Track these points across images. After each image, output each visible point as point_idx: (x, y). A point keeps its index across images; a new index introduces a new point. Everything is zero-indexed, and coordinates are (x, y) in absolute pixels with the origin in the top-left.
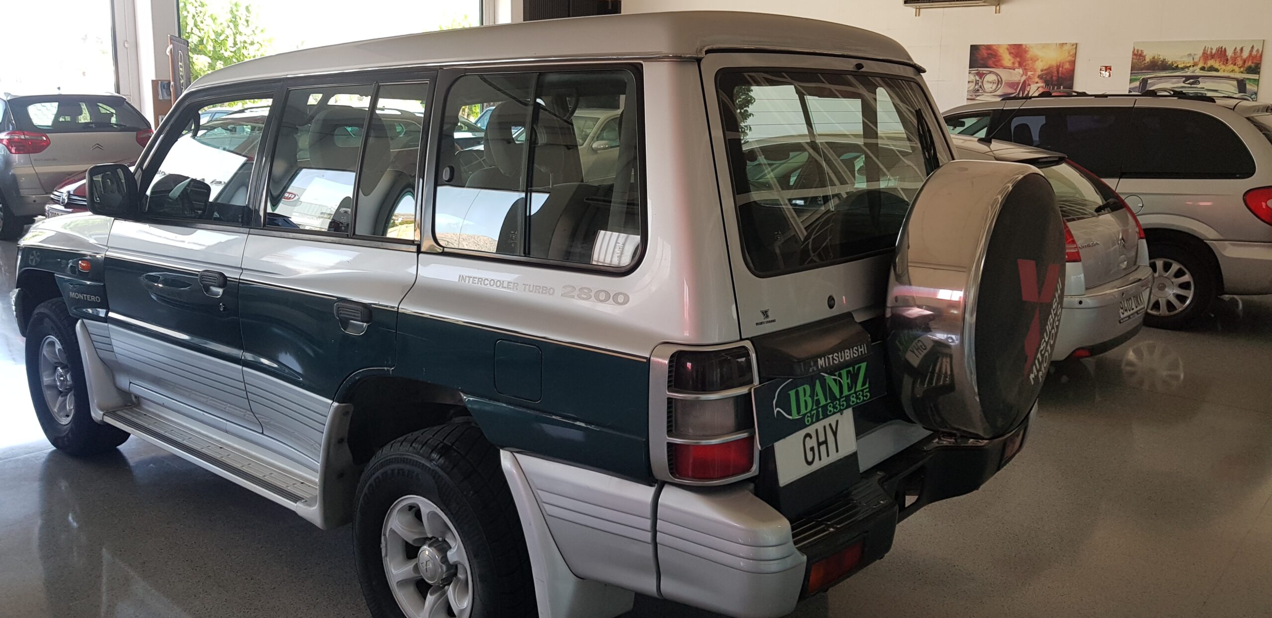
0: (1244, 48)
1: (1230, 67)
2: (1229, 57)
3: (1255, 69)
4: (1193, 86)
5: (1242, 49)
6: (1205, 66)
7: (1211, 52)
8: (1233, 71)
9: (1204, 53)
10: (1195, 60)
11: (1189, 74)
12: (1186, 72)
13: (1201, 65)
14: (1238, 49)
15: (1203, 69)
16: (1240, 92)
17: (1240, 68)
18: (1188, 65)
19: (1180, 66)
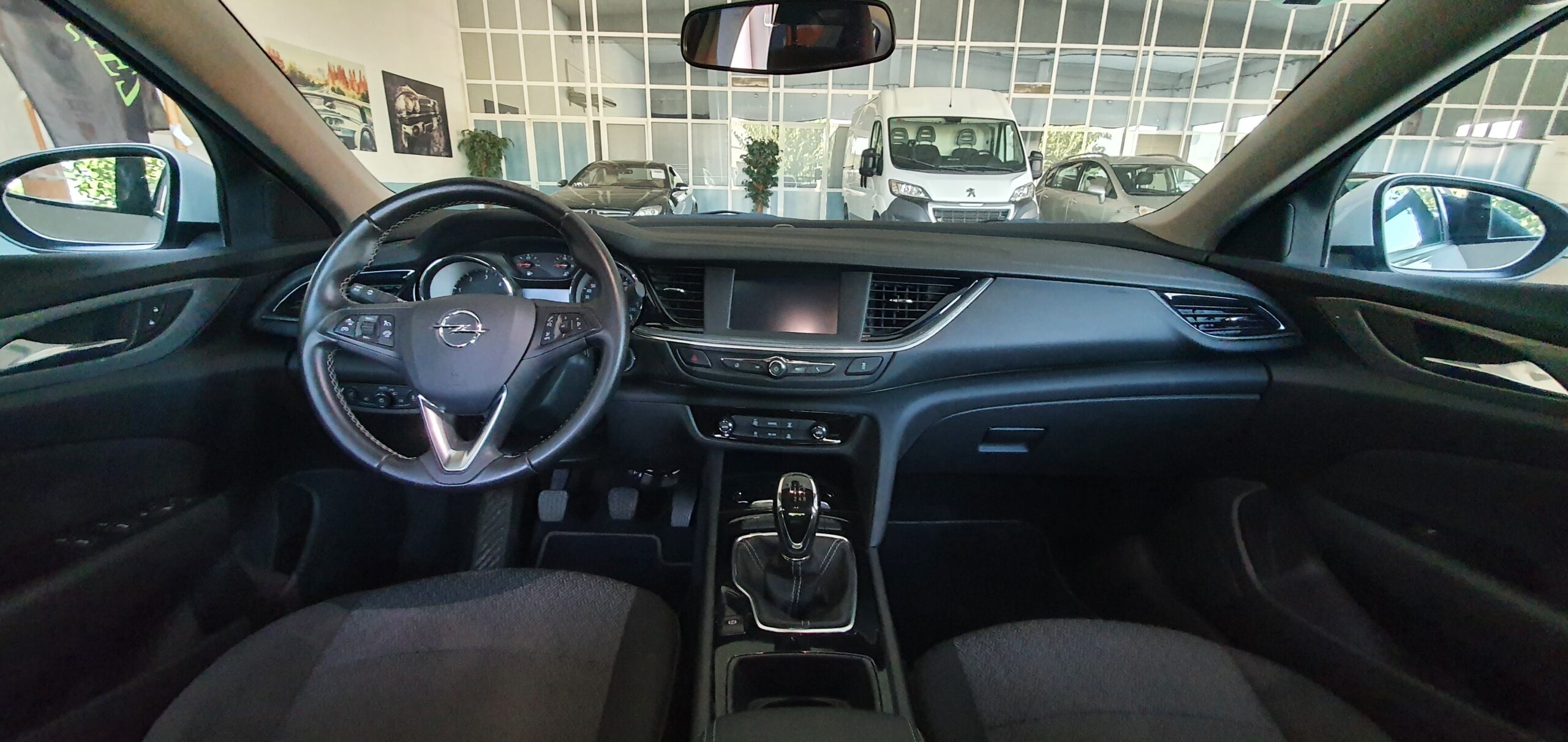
0: (356, 72)
1: (352, 92)
2: (348, 81)
3: (365, 98)
4: (332, 110)
5: (354, 73)
6: (334, 86)
7: (334, 70)
8: (354, 97)
9: (330, 70)
10: (326, 78)
11: (324, 94)
12: (322, 92)
13: (331, 85)
14: (352, 72)
15: (333, 90)
16: (364, 122)
17: (358, 93)
18: (322, 83)
19: (316, 83)
